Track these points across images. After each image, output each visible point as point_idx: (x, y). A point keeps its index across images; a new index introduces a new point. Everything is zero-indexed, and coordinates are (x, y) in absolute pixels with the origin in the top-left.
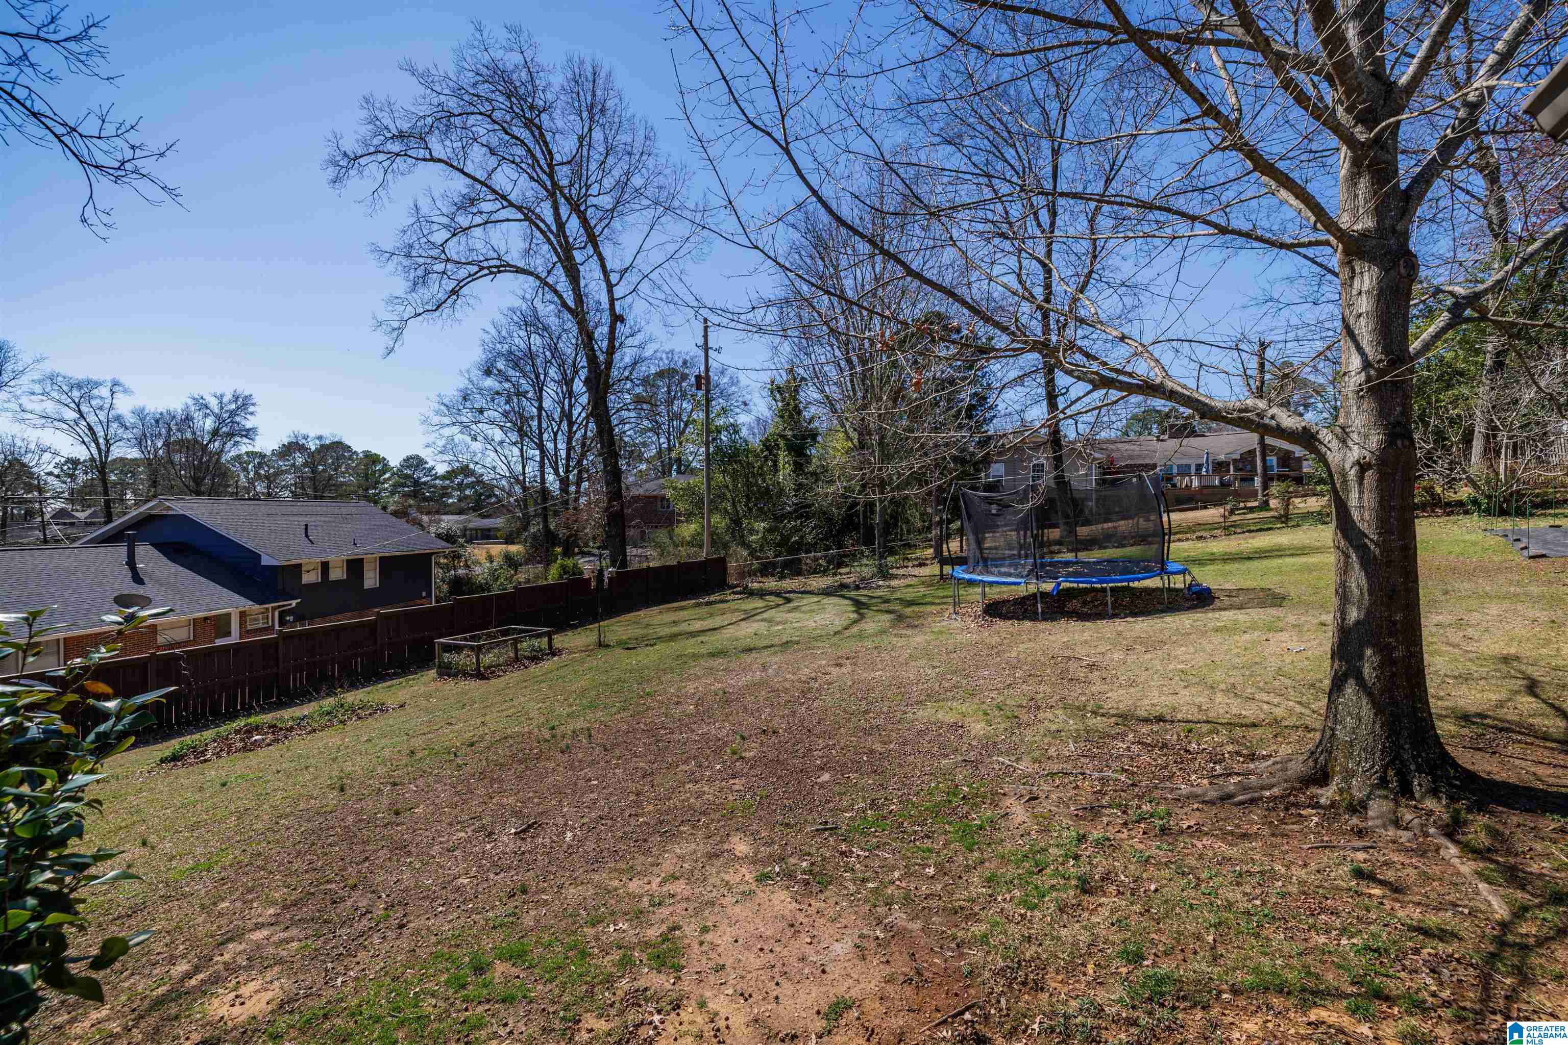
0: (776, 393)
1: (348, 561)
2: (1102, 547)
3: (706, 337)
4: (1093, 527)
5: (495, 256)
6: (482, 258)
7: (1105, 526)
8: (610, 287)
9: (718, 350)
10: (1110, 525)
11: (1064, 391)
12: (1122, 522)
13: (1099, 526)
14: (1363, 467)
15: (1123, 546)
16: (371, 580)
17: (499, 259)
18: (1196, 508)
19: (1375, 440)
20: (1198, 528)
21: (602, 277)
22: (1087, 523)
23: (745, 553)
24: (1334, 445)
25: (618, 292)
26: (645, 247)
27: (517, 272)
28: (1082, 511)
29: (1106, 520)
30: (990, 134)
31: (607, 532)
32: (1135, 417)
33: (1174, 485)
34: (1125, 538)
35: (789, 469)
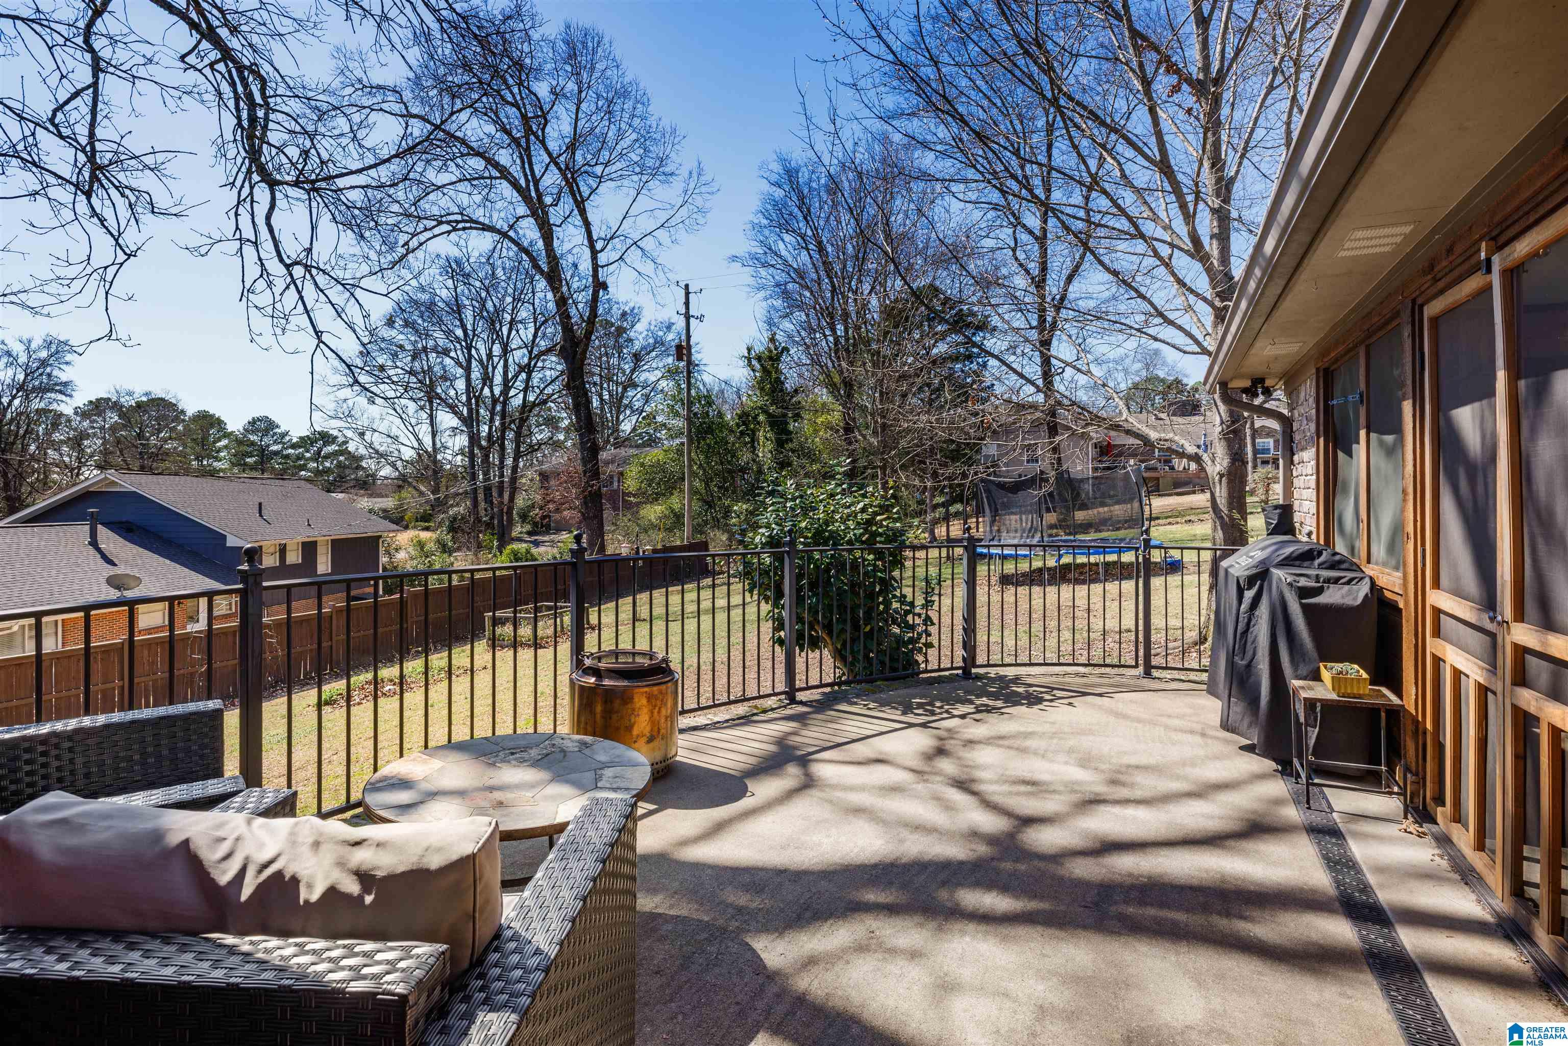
0: (754, 362)
1: (304, 544)
2: (1098, 530)
3: (687, 304)
4: (1090, 512)
5: (456, 210)
6: (443, 213)
7: (1101, 510)
8: (594, 253)
9: (701, 318)
10: (1106, 509)
11: (1060, 371)
12: (1117, 507)
13: (1095, 511)
14: (1221, 476)
15: (1118, 529)
16: (324, 565)
17: (462, 214)
18: (1194, 492)
19: (1226, 462)
20: (1190, 512)
21: (586, 242)
22: (1084, 507)
23: (724, 537)
24: (1209, 463)
25: (602, 258)
26: (631, 213)
27: (483, 229)
28: (1078, 494)
29: (1103, 504)
30: (985, 103)
31: (583, 514)
32: (1136, 386)
33: (1172, 468)
34: (1119, 522)
35: (770, 446)
